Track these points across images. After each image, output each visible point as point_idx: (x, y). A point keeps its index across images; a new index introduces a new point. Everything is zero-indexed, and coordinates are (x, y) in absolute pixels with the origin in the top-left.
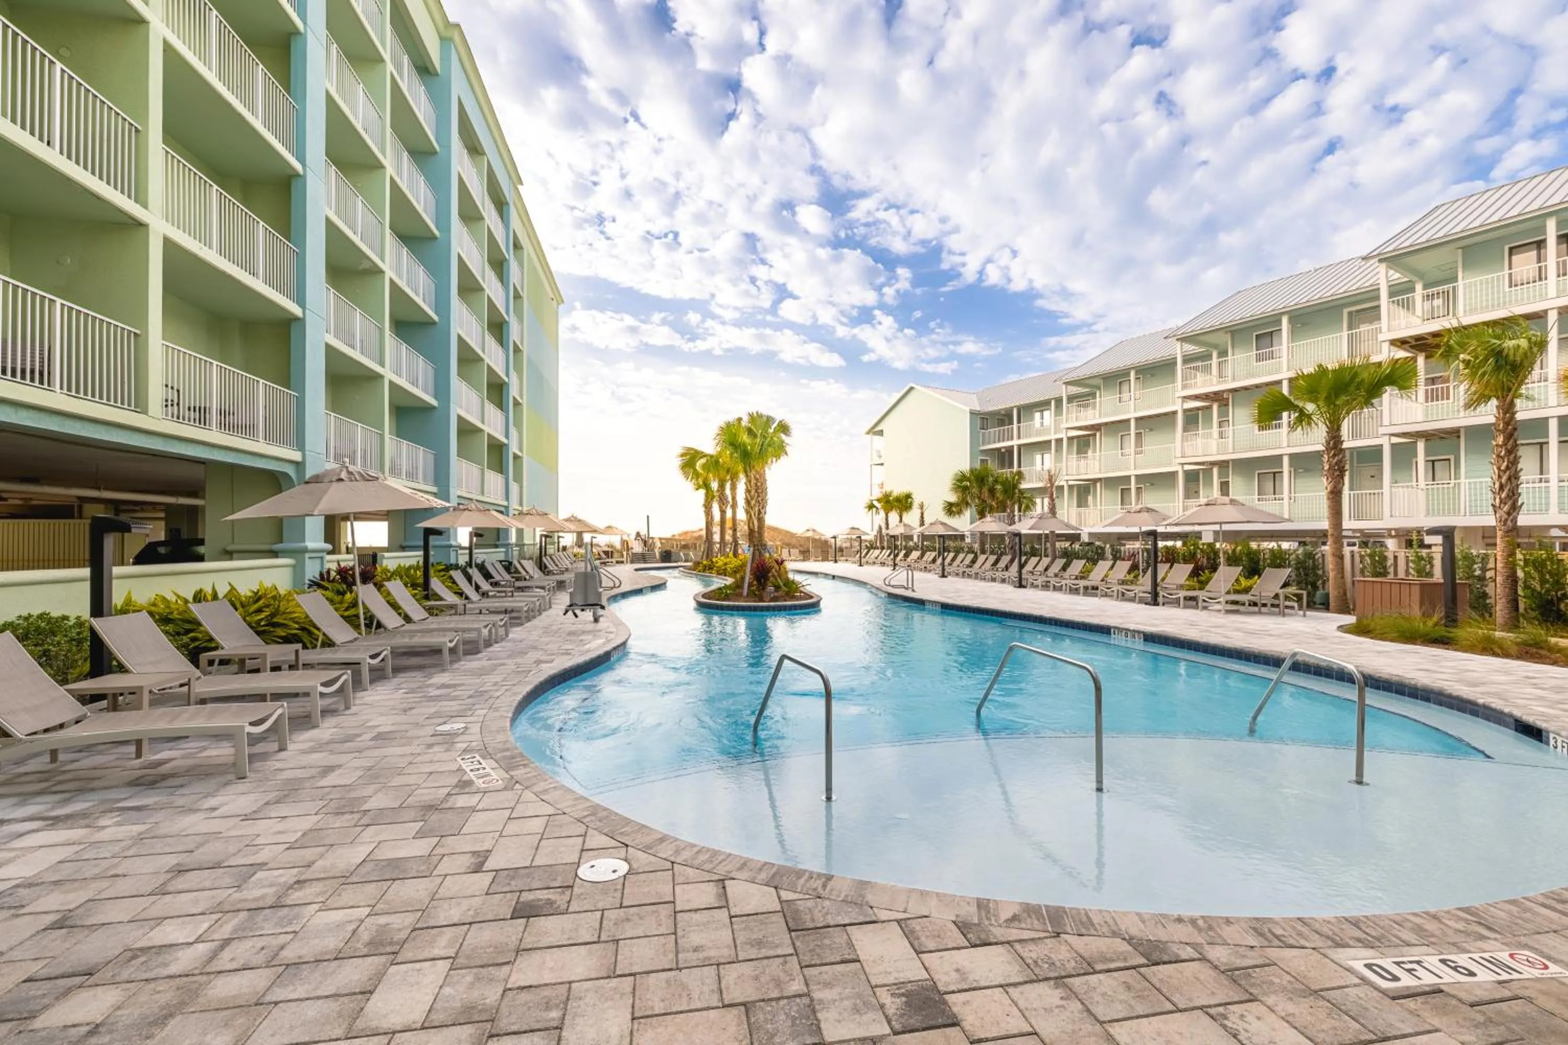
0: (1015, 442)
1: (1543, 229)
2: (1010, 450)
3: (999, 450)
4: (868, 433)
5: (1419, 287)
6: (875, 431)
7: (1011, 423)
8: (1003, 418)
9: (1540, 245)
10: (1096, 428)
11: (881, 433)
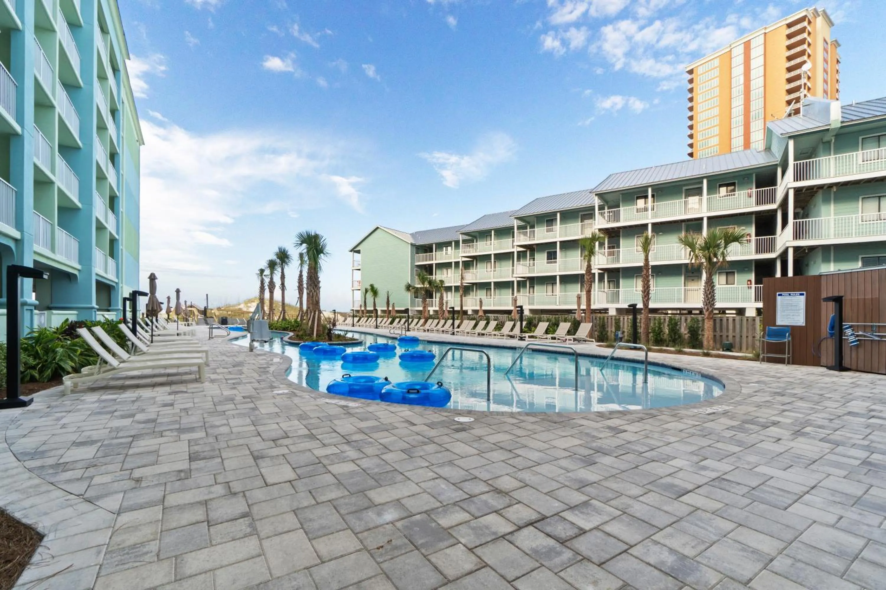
0: (434, 262)
1: (647, 191)
2: (431, 266)
3: (425, 265)
4: (351, 251)
5: (606, 208)
6: (355, 250)
7: (432, 251)
8: (427, 249)
9: (646, 197)
10: (474, 258)
11: (358, 252)
